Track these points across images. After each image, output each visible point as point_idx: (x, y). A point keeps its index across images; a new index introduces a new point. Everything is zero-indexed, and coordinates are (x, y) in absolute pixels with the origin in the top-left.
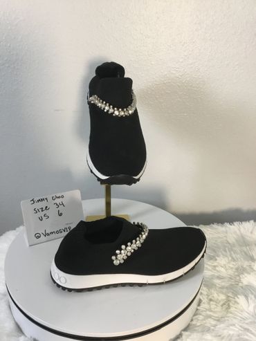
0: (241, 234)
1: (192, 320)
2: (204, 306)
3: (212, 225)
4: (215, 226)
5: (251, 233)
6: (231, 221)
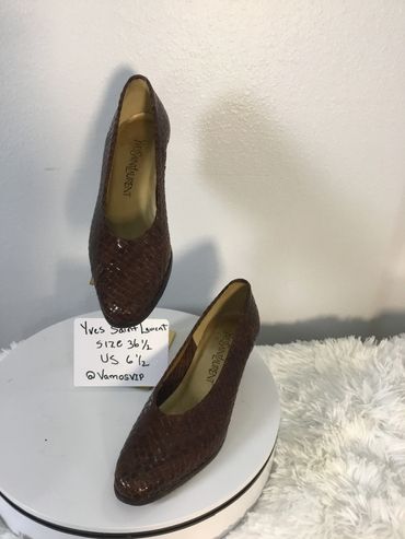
0: (336, 358)
1: (262, 495)
2: (281, 471)
3: (293, 344)
4: (298, 345)
5: (351, 355)
6: (321, 337)
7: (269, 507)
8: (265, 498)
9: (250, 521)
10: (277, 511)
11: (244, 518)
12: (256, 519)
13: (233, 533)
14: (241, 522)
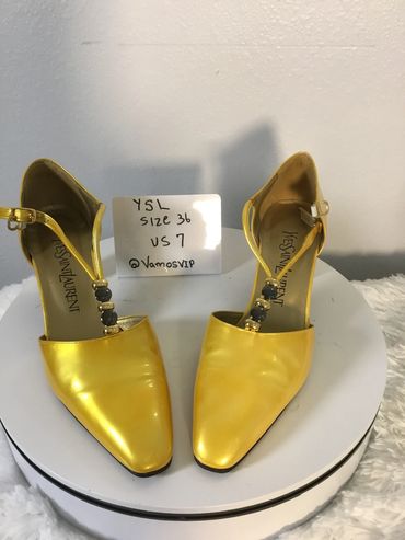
7: (371, 485)
8: (365, 472)
9: (346, 502)
10: (381, 491)
11: (335, 497)
12: (354, 501)
13: (321, 518)
14: (332, 503)
